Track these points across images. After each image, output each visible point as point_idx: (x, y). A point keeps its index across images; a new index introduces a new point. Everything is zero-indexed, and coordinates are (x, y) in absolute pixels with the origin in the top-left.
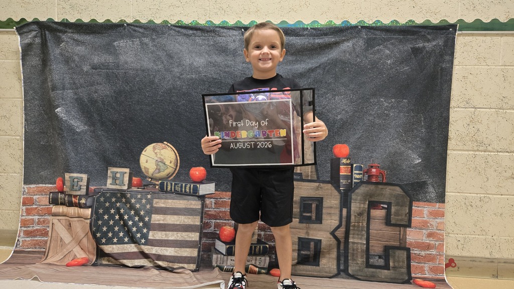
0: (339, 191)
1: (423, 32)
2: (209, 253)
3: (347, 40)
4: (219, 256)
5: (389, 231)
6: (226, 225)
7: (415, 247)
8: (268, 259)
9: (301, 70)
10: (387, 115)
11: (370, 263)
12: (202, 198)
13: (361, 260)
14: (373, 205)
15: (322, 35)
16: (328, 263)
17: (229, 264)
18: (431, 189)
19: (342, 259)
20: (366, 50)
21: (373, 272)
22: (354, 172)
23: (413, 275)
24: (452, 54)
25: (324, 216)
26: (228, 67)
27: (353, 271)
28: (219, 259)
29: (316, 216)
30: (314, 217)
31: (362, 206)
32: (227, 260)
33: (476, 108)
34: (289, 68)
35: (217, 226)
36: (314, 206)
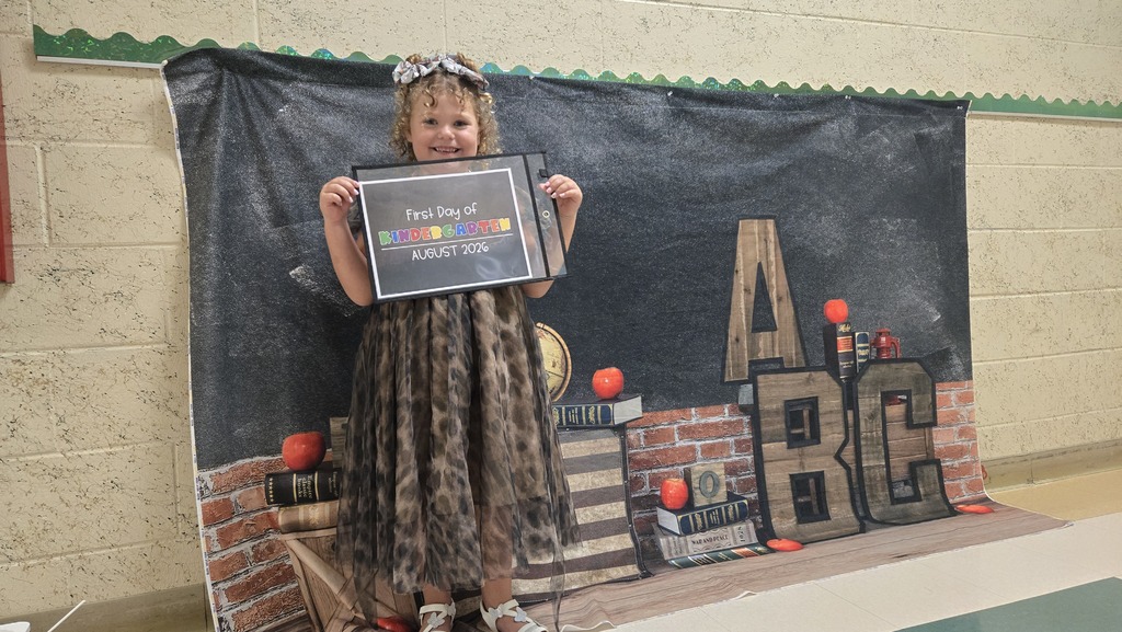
0: (839, 382)
1: (929, 110)
2: (653, 537)
3: (831, 120)
4: (670, 538)
5: (913, 438)
6: (669, 475)
7: (946, 456)
8: (751, 525)
9: (766, 171)
10: (893, 246)
11: (896, 496)
12: (621, 429)
13: (883, 495)
14: (888, 398)
15: (796, 109)
16: (841, 511)
17: (692, 551)
18: (956, 361)
19: (858, 498)
20: (858, 136)
21: (902, 510)
22: (858, 345)
23: (951, 501)
24: (963, 147)
25: (824, 430)
26: (646, 164)
27: (877, 514)
28: (672, 545)
29: (811, 432)
30: (808, 434)
31: (873, 401)
32: (687, 544)
33: (992, 229)
34: (746, 166)
35: (655, 481)
36: (806, 413)
